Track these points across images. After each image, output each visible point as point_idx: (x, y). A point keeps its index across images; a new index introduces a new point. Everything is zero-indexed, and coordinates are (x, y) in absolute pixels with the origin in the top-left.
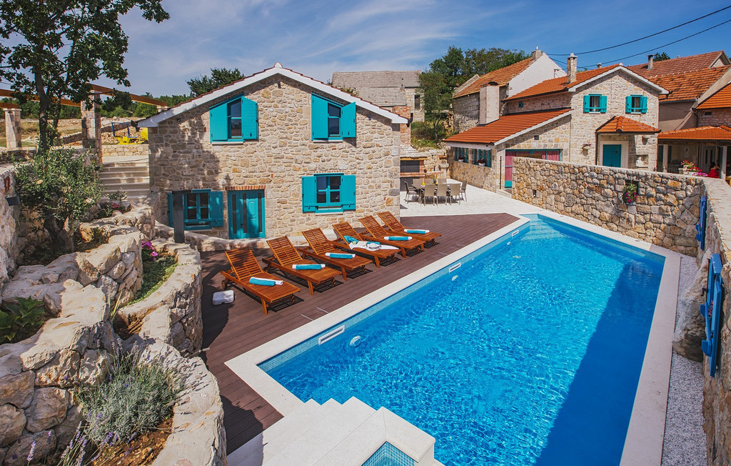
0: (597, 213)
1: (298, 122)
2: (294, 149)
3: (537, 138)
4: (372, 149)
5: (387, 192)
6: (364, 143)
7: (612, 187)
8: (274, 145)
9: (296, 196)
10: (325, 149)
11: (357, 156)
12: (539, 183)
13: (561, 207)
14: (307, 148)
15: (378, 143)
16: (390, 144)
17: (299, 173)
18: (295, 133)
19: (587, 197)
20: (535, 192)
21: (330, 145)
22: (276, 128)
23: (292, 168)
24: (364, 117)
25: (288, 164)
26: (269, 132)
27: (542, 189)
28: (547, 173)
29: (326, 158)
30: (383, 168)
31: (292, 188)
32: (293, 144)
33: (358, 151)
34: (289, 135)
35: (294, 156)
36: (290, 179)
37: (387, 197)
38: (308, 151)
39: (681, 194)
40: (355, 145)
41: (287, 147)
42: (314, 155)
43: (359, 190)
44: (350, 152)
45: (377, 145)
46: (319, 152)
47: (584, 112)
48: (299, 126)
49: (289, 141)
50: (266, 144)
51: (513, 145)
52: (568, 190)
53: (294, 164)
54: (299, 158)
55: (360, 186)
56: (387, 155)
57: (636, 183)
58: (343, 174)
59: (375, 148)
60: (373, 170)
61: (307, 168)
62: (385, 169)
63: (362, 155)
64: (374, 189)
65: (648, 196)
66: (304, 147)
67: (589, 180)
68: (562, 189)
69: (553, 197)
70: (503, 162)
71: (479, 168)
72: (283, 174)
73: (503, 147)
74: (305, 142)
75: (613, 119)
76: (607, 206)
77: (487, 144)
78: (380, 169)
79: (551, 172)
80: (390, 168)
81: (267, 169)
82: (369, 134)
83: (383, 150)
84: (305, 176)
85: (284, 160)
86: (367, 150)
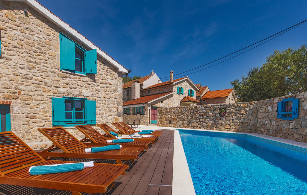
0: (206, 124)
1: (47, 52)
2: (43, 74)
3: (162, 102)
4: (106, 85)
5: (116, 114)
6: (101, 80)
7: (213, 112)
8: (21, 66)
9: (46, 112)
10: (72, 80)
11: (97, 88)
12: (173, 117)
13: (186, 125)
14: (56, 75)
15: (110, 82)
16: (117, 84)
17: (49, 94)
18: (43, 61)
19: (199, 119)
20: (170, 121)
21: (76, 77)
22: (23, 51)
23: (41, 89)
24: (101, 63)
25: (38, 85)
26: (15, 53)
27: (174, 119)
28: (177, 112)
29: (73, 86)
30: (113, 99)
31: (42, 106)
32: (42, 70)
33: (97, 85)
34: (38, 61)
35: (43, 80)
36: (40, 98)
37: (116, 117)
38: (57, 78)
39: (248, 109)
40: (95, 81)
41: (36, 71)
42: (62, 82)
43: (98, 111)
44: (91, 85)
45: (110, 84)
46: (67, 80)
47: (177, 94)
48: (48, 56)
49: (37, 66)
50: (12, 63)
51: (154, 104)
52: (189, 117)
53: (43, 86)
54: (49, 81)
55: (98, 109)
56: (115, 91)
57: (225, 109)
58: (86, 99)
59: (108, 85)
60: (107, 99)
61: (56, 91)
62: (114, 100)
63: (99, 88)
64: (108, 112)
65: (231, 113)
66: (52, 74)
67: (200, 111)
68: (186, 117)
69: (181, 122)
70: (150, 112)
71: (137, 116)
72: (31, 93)
73: (150, 105)
74: (53, 70)
75: (185, 97)
76: (210, 120)
77: (143, 104)
78: (111, 99)
79: (180, 111)
80: (117, 99)
81: (13, 86)
82: (104, 75)
83: (113, 87)
84: (55, 97)
85: (33, 81)
86: (103, 85)
